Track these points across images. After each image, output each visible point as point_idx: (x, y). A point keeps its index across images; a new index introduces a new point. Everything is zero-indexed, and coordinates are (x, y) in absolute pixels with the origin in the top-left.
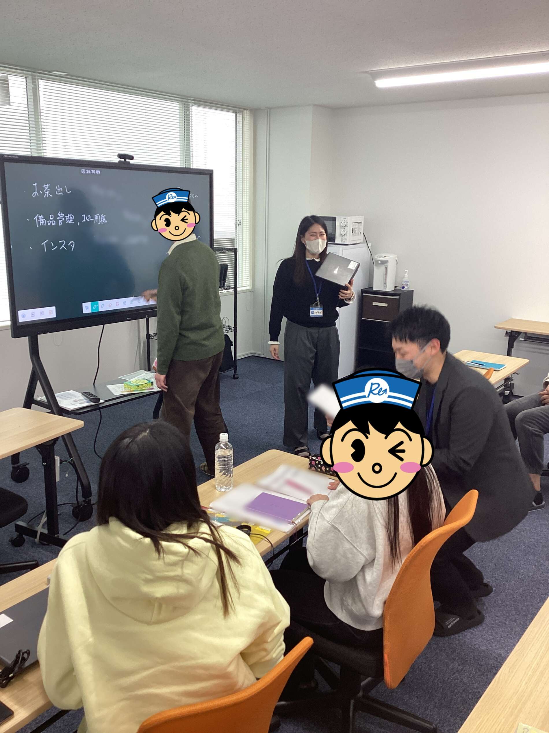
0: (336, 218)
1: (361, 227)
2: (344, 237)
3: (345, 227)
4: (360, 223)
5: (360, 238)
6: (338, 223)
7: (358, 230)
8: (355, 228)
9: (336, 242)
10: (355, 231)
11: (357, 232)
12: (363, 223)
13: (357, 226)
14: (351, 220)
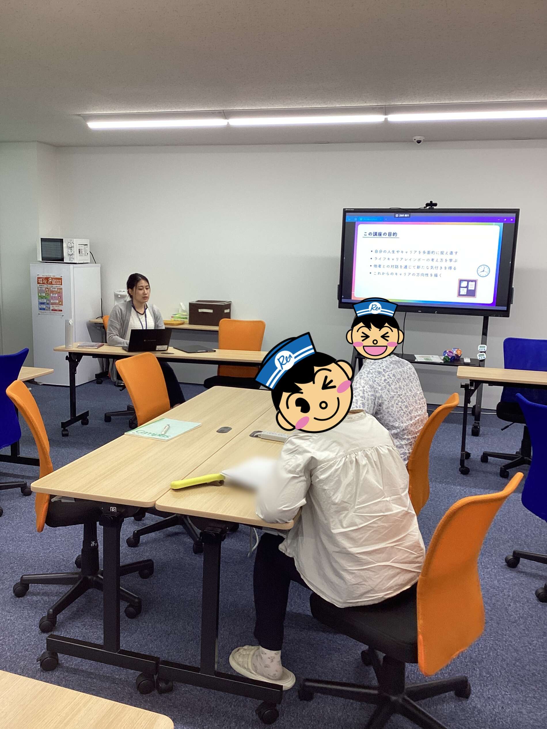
0: (62, 239)
1: (87, 249)
2: (71, 256)
3: (71, 247)
4: (86, 245)
5: (88, 259)
6: (65, 245)
7: (85, 252)
8: (81, 249)
9: (65, 261)
10: (82, 252)
11: (83, 253)
12: (89, 245)
13: (83, 248)
14: (77, 242)
